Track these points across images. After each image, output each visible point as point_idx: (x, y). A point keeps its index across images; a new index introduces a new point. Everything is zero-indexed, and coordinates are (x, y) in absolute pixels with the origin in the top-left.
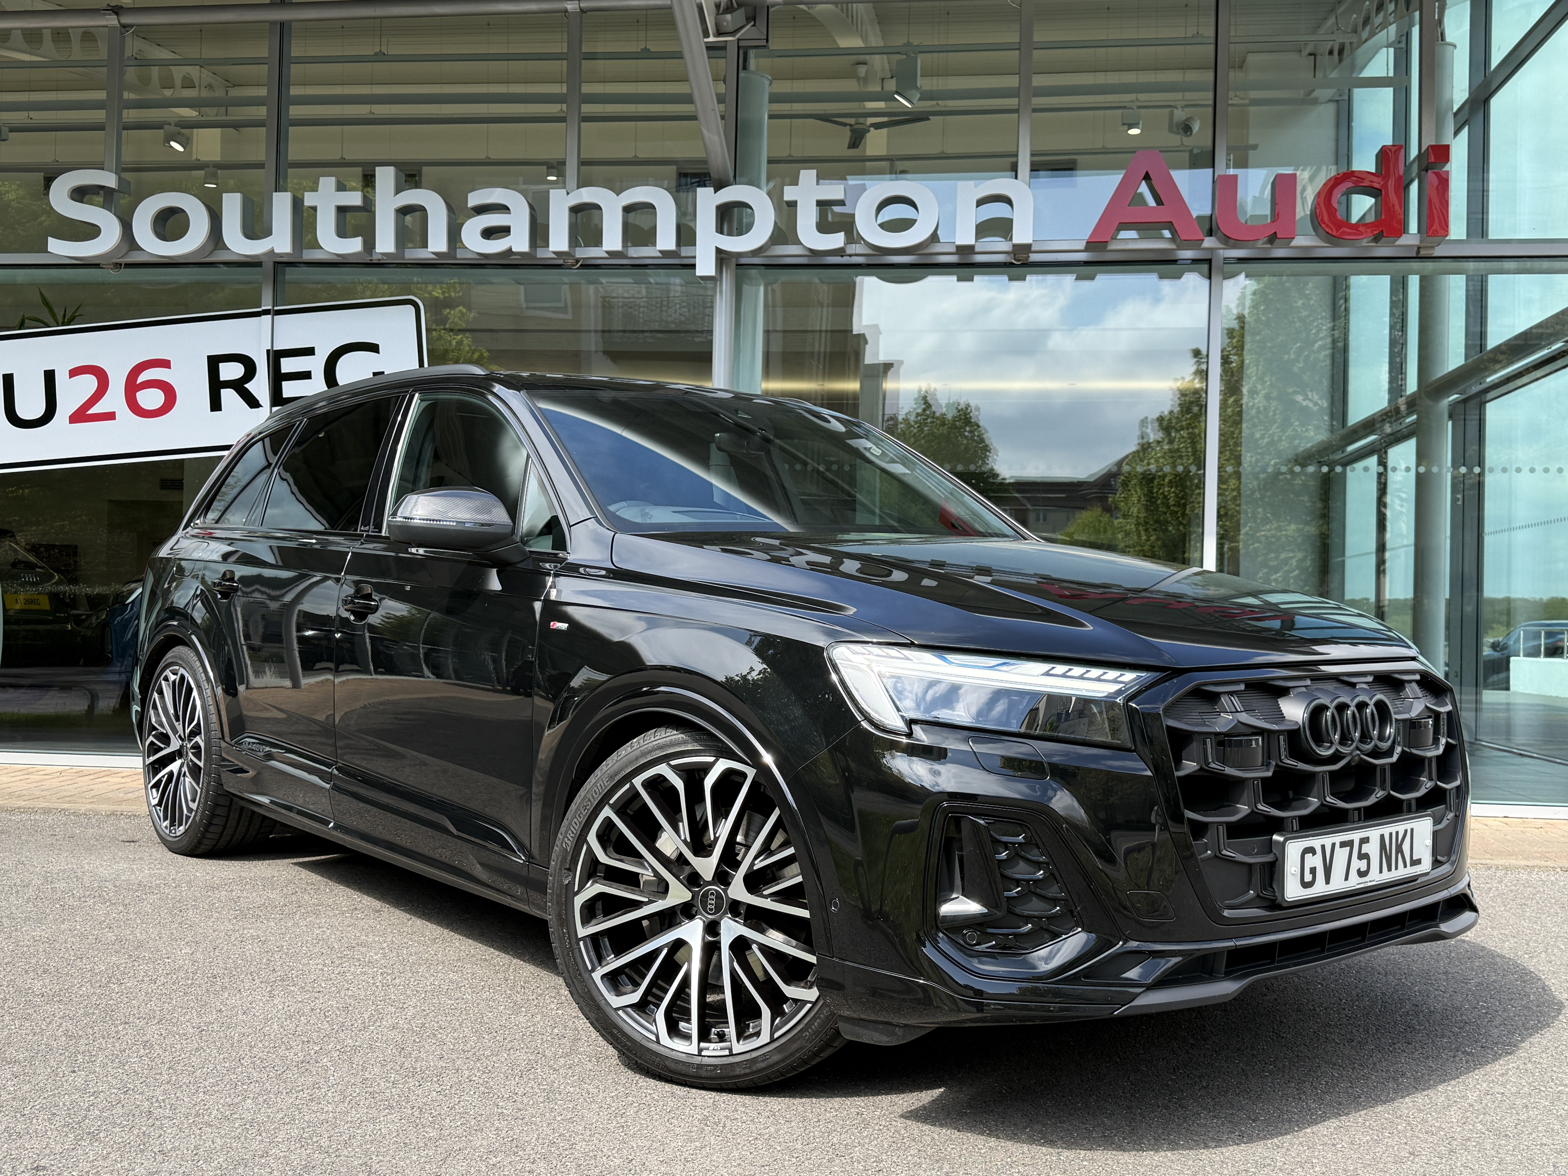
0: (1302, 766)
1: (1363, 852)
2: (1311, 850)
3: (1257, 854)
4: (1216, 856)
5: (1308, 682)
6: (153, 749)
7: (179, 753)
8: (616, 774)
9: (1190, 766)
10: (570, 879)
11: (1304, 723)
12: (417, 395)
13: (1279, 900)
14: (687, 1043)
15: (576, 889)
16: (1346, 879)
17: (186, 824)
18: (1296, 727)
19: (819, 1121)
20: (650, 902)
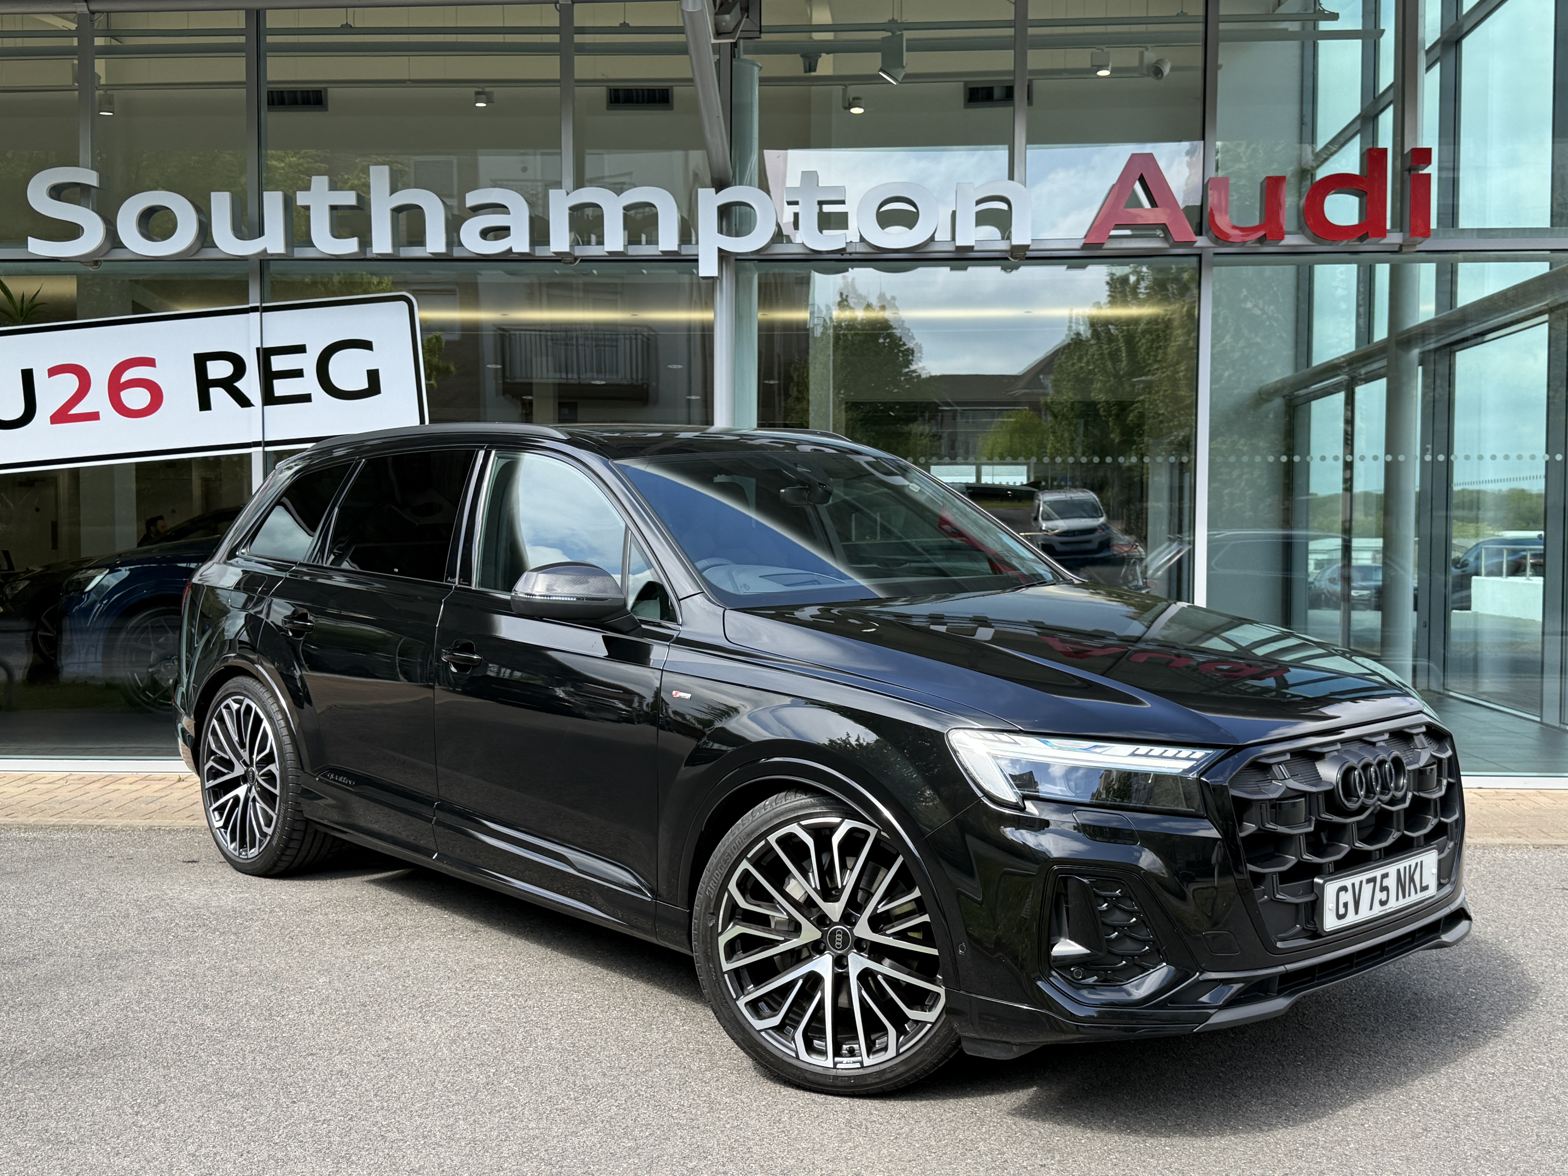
0: (1336, 819)
1: (1384, 885)
2: (1344, 889)
3: (1302, 894)
4: (1271, 900)
5: (1339, 746)
6: (214, 774)
7: (244, 779)
8: (753, 832)
9: (1250, 828)
10: (714, 921)
11: (1337, 784)
12: (493, 452)
13: (1320, 931)
14: (824, 1058)
15: (720, 930)
16: (1371, 909)
17: (260, 848)
18: (1331, 788)
19: (942, 1120)
20: (786, 941)
